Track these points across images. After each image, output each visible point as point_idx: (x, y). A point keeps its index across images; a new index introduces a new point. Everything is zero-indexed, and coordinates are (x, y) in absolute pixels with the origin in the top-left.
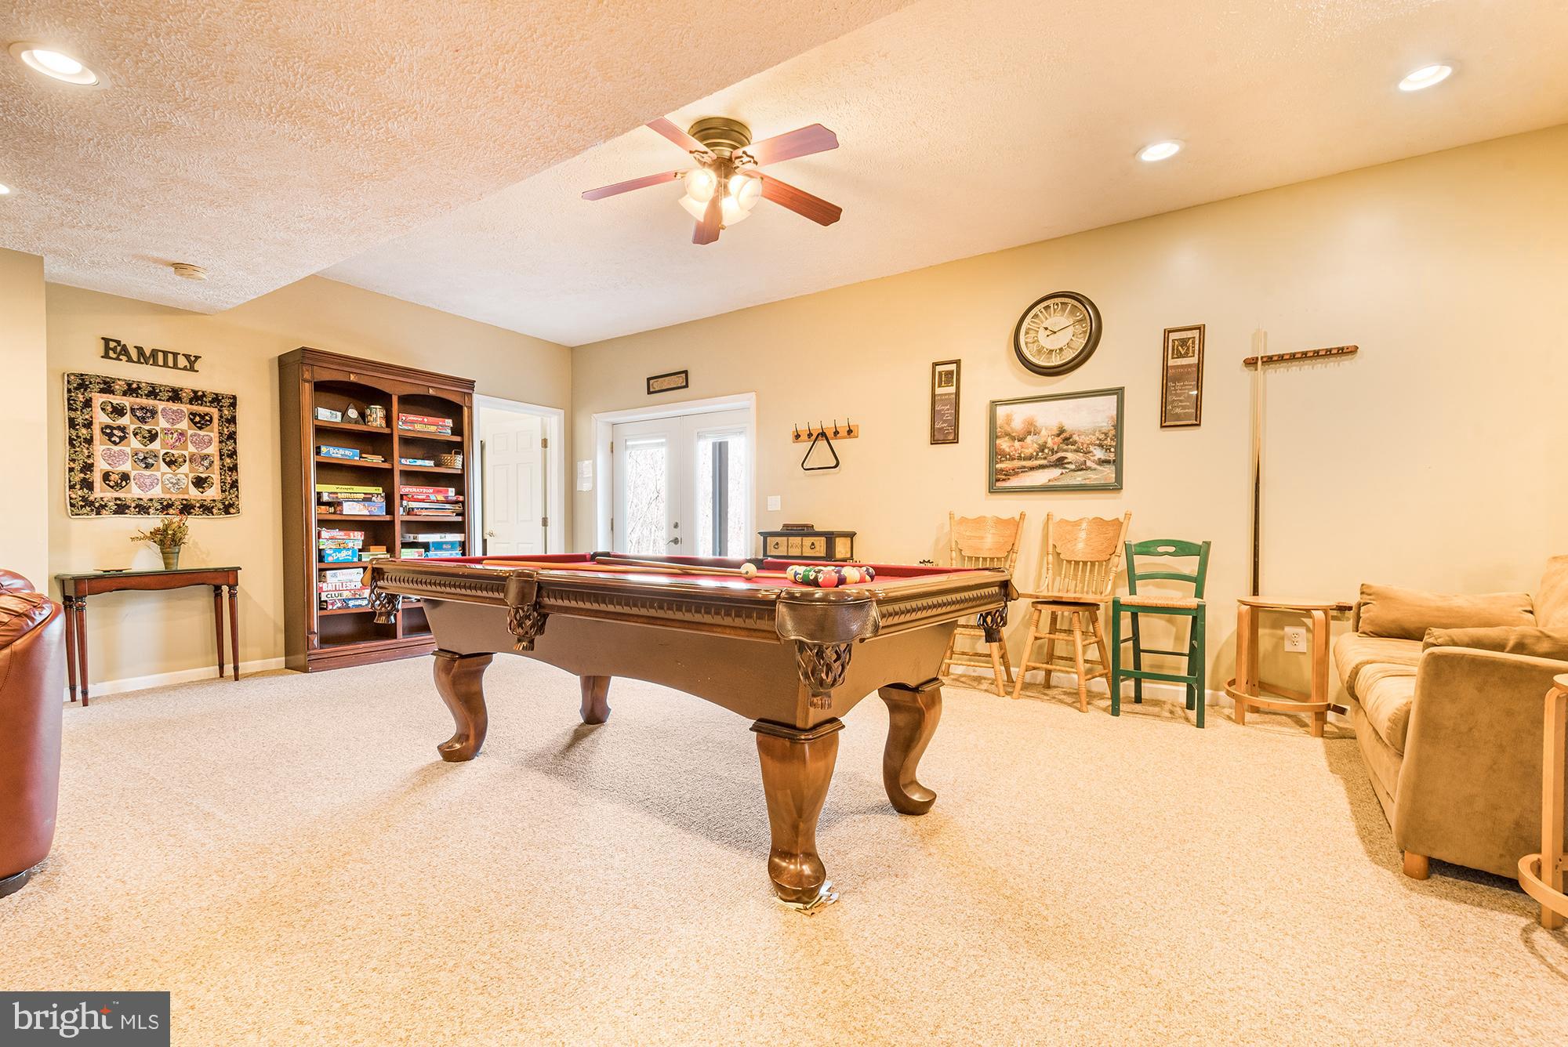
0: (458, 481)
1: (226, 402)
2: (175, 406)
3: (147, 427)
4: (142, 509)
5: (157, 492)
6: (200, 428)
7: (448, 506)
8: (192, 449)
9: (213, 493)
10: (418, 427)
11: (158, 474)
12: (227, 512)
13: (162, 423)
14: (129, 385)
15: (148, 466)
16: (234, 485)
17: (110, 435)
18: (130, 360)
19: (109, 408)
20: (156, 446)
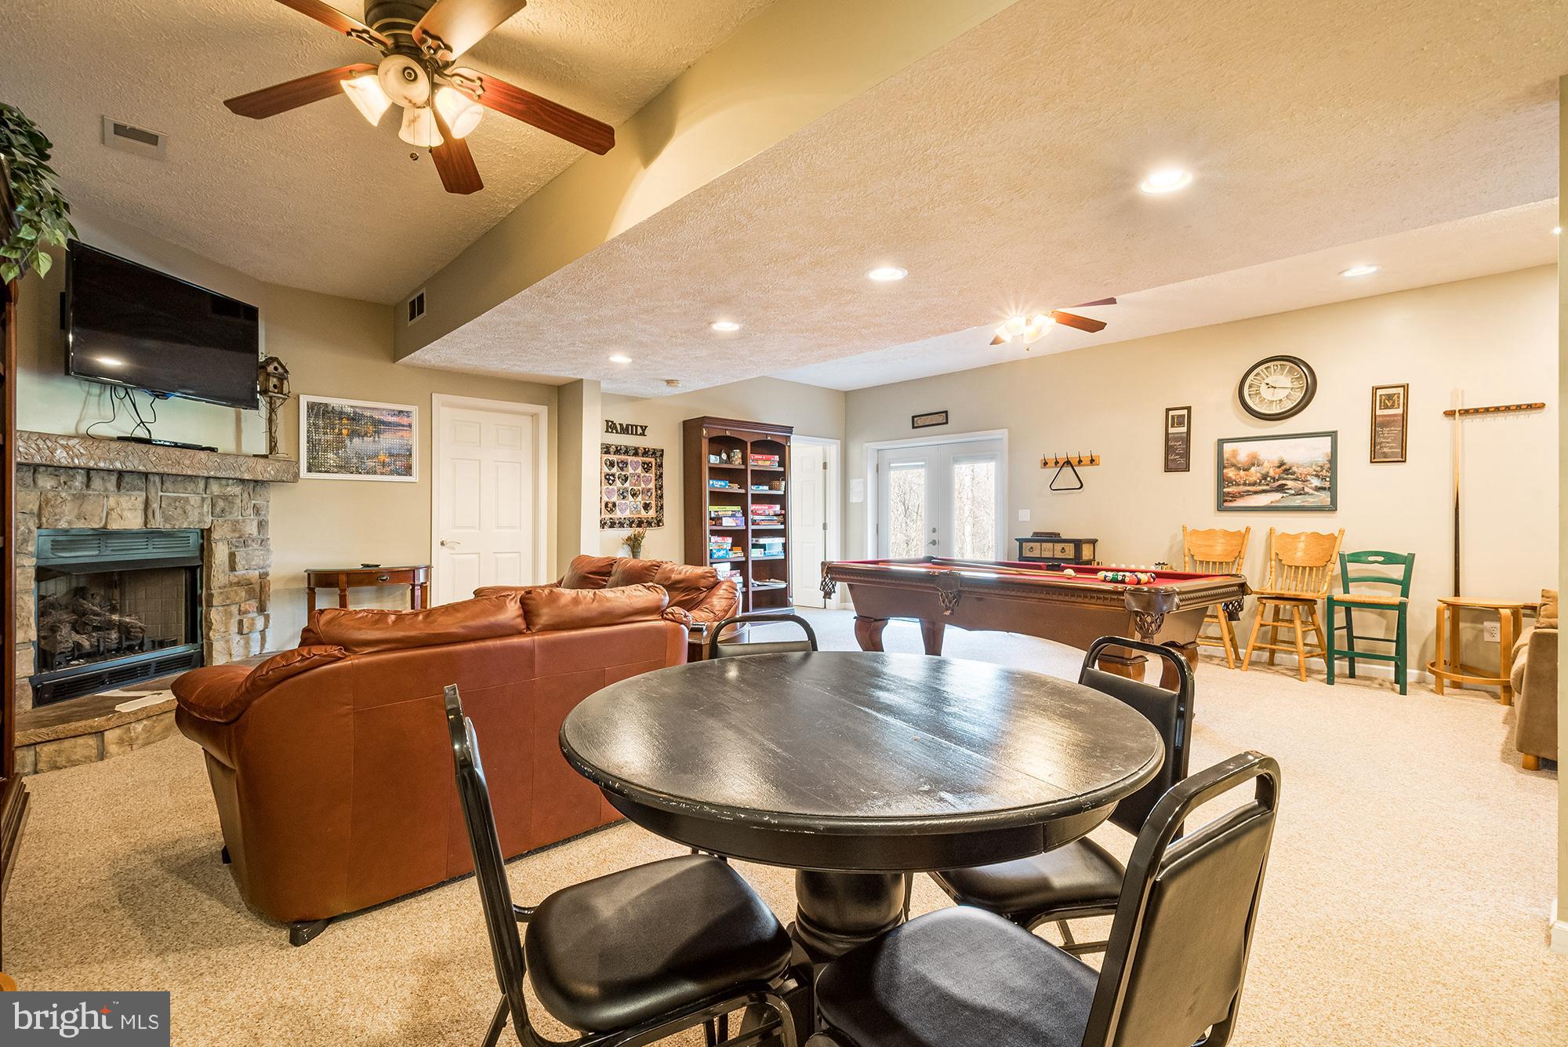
0: (782, 500)
1: (658, 454)
2: (635, 459)
3: (624, 473)
4: (621, 525)
5: (627, 514)
6: (647, 472)
7: (775, 518)
8: (643, 485)
9: (652, 513)
10: (760, 463)
11: (628, 502)
12: (659, 526)
13: (630, 470)
14: (617, 448)
15: (624, 498)
16: (662, 507)
17: (608, 480)
18: (617, 432)
19: (608, 463)
20: (627, 485)
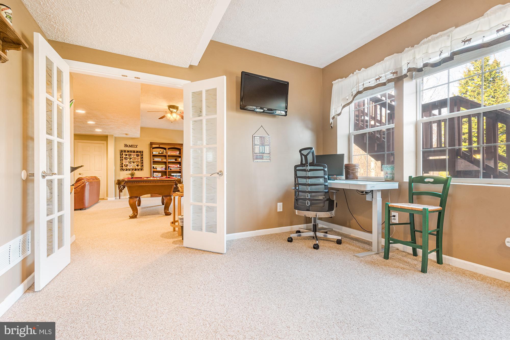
1: (141, 152)
2: (134, 153)
3: (130, 157)
4: (129, 170)
5: (131, 167)
6: (138, 157)
7: (178, 168)
8: (136, 160)
9: (139, 167)
10: (172, 154)
11: (132, 164)
12: (141, 170)
13: (132, 156)
14: (128, 151)
15: (130, 163)
16: (143, 165)
17: (125, 159)
18: (128, 147)
19: (125, 155)
20: (131, 160)
